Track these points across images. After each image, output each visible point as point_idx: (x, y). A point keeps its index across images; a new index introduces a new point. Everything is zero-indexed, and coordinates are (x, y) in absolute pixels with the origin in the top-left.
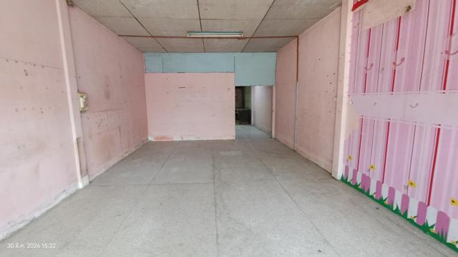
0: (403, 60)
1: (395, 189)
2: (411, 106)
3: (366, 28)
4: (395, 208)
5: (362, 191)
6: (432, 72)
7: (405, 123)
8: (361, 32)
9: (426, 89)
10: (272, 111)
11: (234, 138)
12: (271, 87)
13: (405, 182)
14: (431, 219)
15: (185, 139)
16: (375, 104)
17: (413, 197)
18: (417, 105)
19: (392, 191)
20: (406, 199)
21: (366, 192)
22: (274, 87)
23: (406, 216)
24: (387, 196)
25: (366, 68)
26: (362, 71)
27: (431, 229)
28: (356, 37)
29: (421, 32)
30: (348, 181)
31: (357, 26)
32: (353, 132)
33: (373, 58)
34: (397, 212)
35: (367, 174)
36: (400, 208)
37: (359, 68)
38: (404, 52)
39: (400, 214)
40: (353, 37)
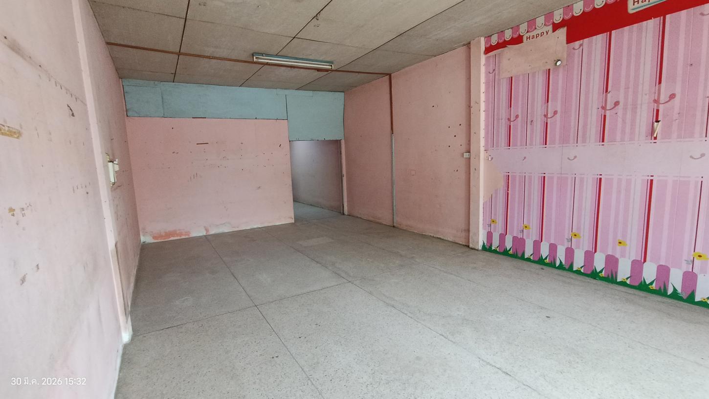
0: (555, 113)
1: (557, 244)
2: (569, 159)
3: (506, 75)
4: (558, 264)
5: (514, 256)
6: (588, 127)
7: (563, 176)
8: (499, 80)
9: (584, 141)
10: (342, 176)
11: (293, 221)
12: (337, 142)
13: (567, 234)
14: (599, 263)
15: (213, 231)
16: (525, 158)
17: (578, 247)
18: (575, 157)
19: (553, 248)
20: (570, 252)
21: (519, 255)
22: (343, 142)
23: (573, 269)
24: (547, 253)
25: (509, 120)
26: (503, 124)
27: (600, 274)
28: (492, 84)
29: (574, 88)
30: (493, 248)
31: (493, 73)
32: (496, 191)
33: (518, 109)
34: (561, 267)
35: (520, 236)
36: (563, 262)
37: (498, 119)
38: (556, 104)
39: (564, 269)
40: (487, 83)
